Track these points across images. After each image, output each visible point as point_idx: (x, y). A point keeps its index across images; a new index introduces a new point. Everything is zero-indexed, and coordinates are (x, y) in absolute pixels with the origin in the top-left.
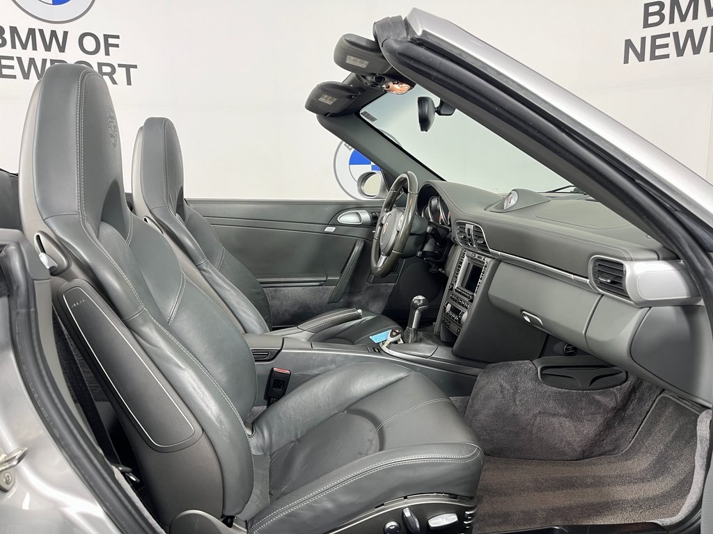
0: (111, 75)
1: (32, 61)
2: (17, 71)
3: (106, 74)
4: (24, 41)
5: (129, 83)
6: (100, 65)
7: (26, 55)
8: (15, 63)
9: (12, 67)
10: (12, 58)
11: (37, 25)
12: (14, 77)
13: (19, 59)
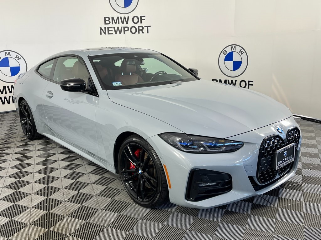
0: (142, 30)
1: (118, 28)
2: (113, 32)
3: (140, 30)
4: (116, 21)
5: (148, 32)
6: (139, 27)
7: (116, 26)
8: (113, 29)
9: (112, 31)
10: (112, 28)
11: (119, 15)
12: (112, 34)
13: (114, 28)
